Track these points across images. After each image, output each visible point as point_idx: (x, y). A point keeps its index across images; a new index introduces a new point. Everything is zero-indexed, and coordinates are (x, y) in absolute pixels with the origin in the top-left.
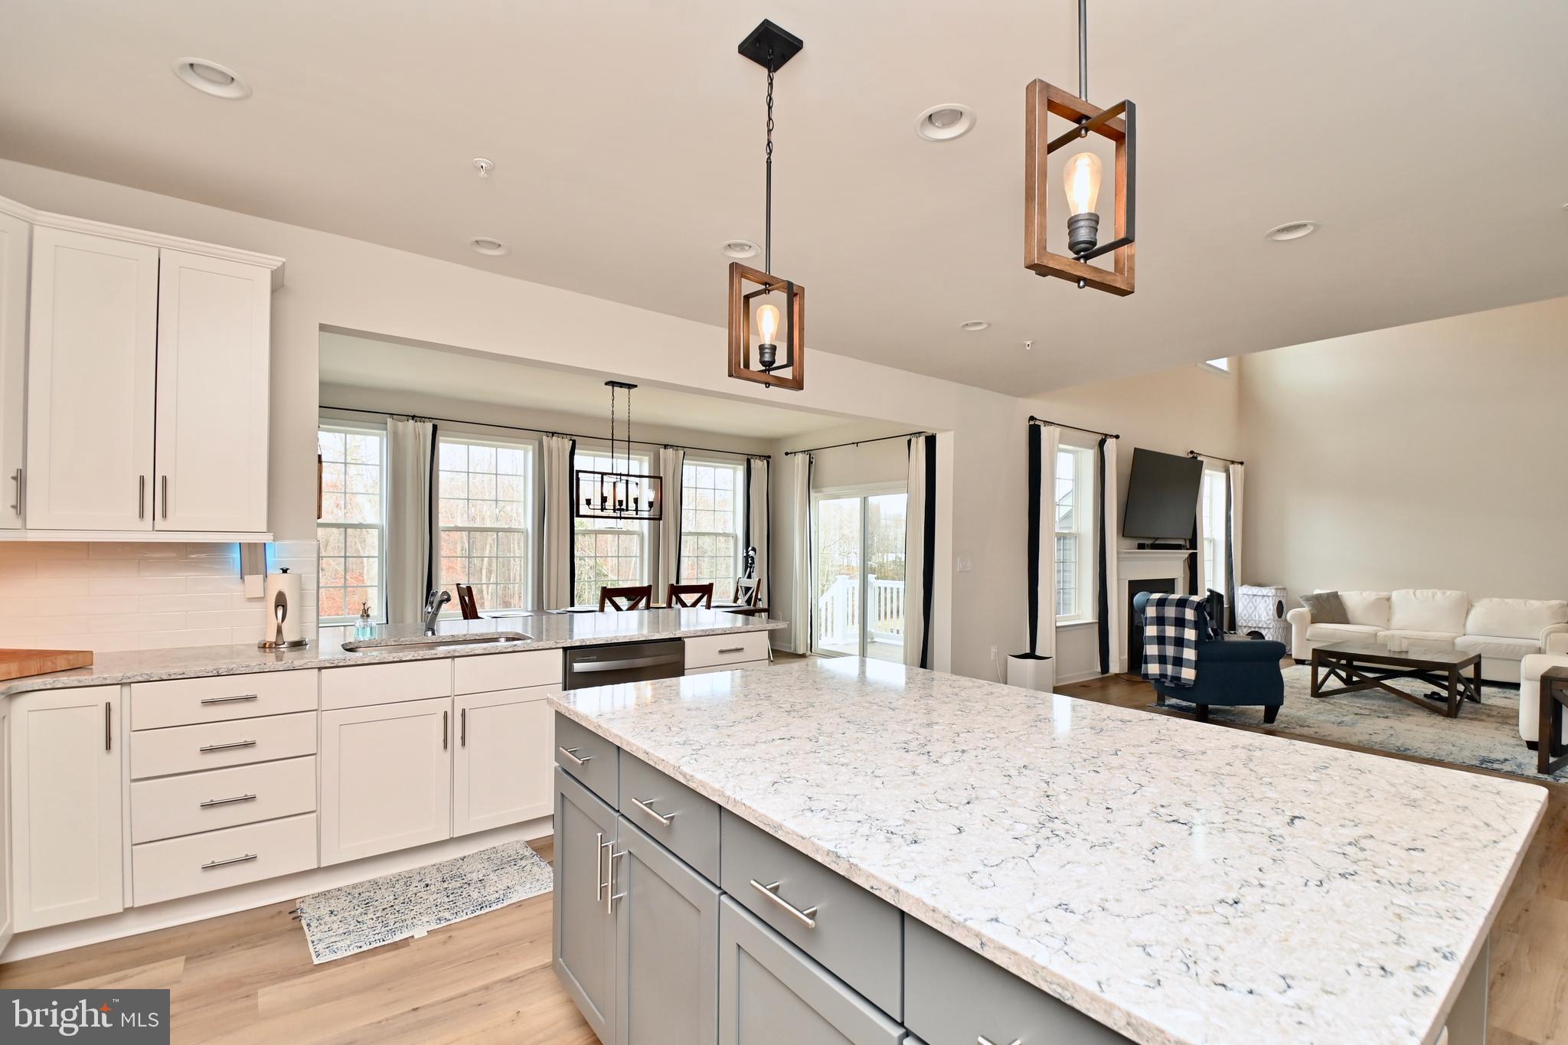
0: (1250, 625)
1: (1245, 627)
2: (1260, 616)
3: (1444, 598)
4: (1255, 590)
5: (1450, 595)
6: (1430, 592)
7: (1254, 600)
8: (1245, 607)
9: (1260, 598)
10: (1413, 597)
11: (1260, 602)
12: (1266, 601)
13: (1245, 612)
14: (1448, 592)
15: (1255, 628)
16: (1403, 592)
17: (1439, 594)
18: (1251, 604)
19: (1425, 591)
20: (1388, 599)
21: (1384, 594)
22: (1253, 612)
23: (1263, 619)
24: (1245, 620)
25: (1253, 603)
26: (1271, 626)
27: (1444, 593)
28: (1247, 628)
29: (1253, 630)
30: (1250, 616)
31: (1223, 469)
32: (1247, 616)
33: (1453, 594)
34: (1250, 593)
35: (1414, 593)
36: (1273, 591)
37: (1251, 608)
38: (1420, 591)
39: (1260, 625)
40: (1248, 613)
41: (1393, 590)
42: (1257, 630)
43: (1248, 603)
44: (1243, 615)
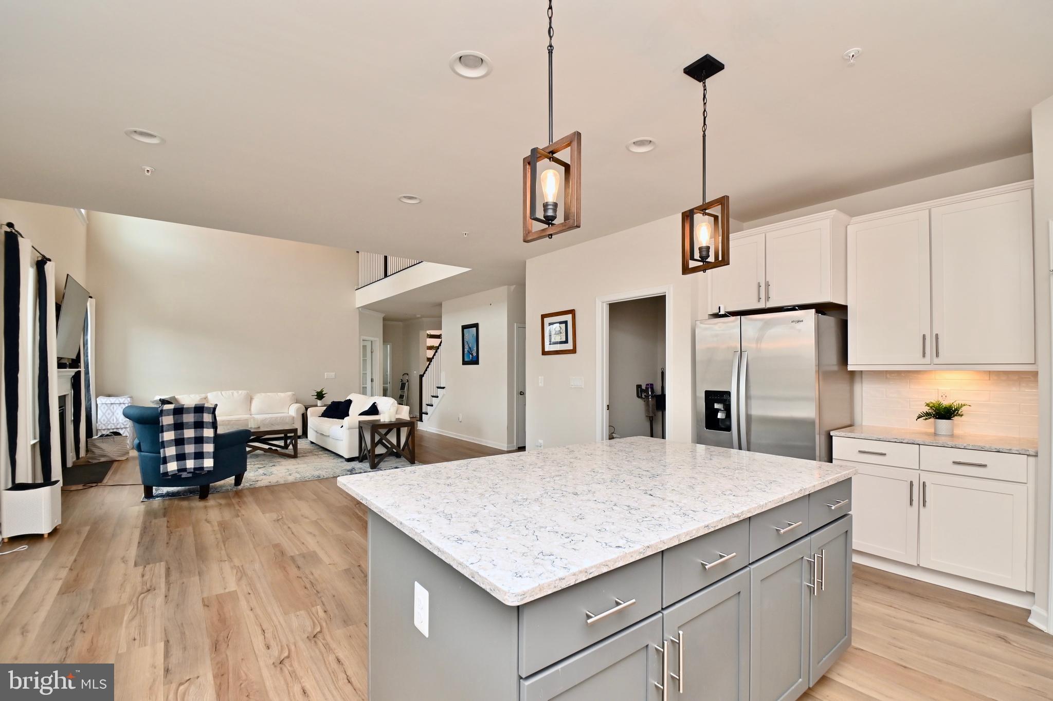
0: (109, 427)
1: (102, 429)
2: (117, 420)
3: (239, 394)
4: (112, 400)
5: (241, 393)
6: (230, 392)
7: (111, 408)
8: (104, 414)
9: (117, 405)
10: (221, 396)
11: (117, 409)
12: (122, 408)
13: (104, 417)
14: (240, 392)
15: (113, 429)
16: (215, 393)
17: (235, 393)
18: (109, 411)
19: (228, 392)
22: (111, 417)
23: (121, 422)
24: (104, 424)
25: (111, 410)
26: (128, 426)
27: (238, 392)
28: (106, 430)
30: (109, 420)
32: (106, 420)
33: (242, 393)
34: (108, 402)
35: (221, 393)
37: (109, 414)
38: (225, 392)
39: (118, 427)
40: (107, 418)
41: (207, 393)
42: (115, 430)
43: (107, 410)
44: (102, 421)
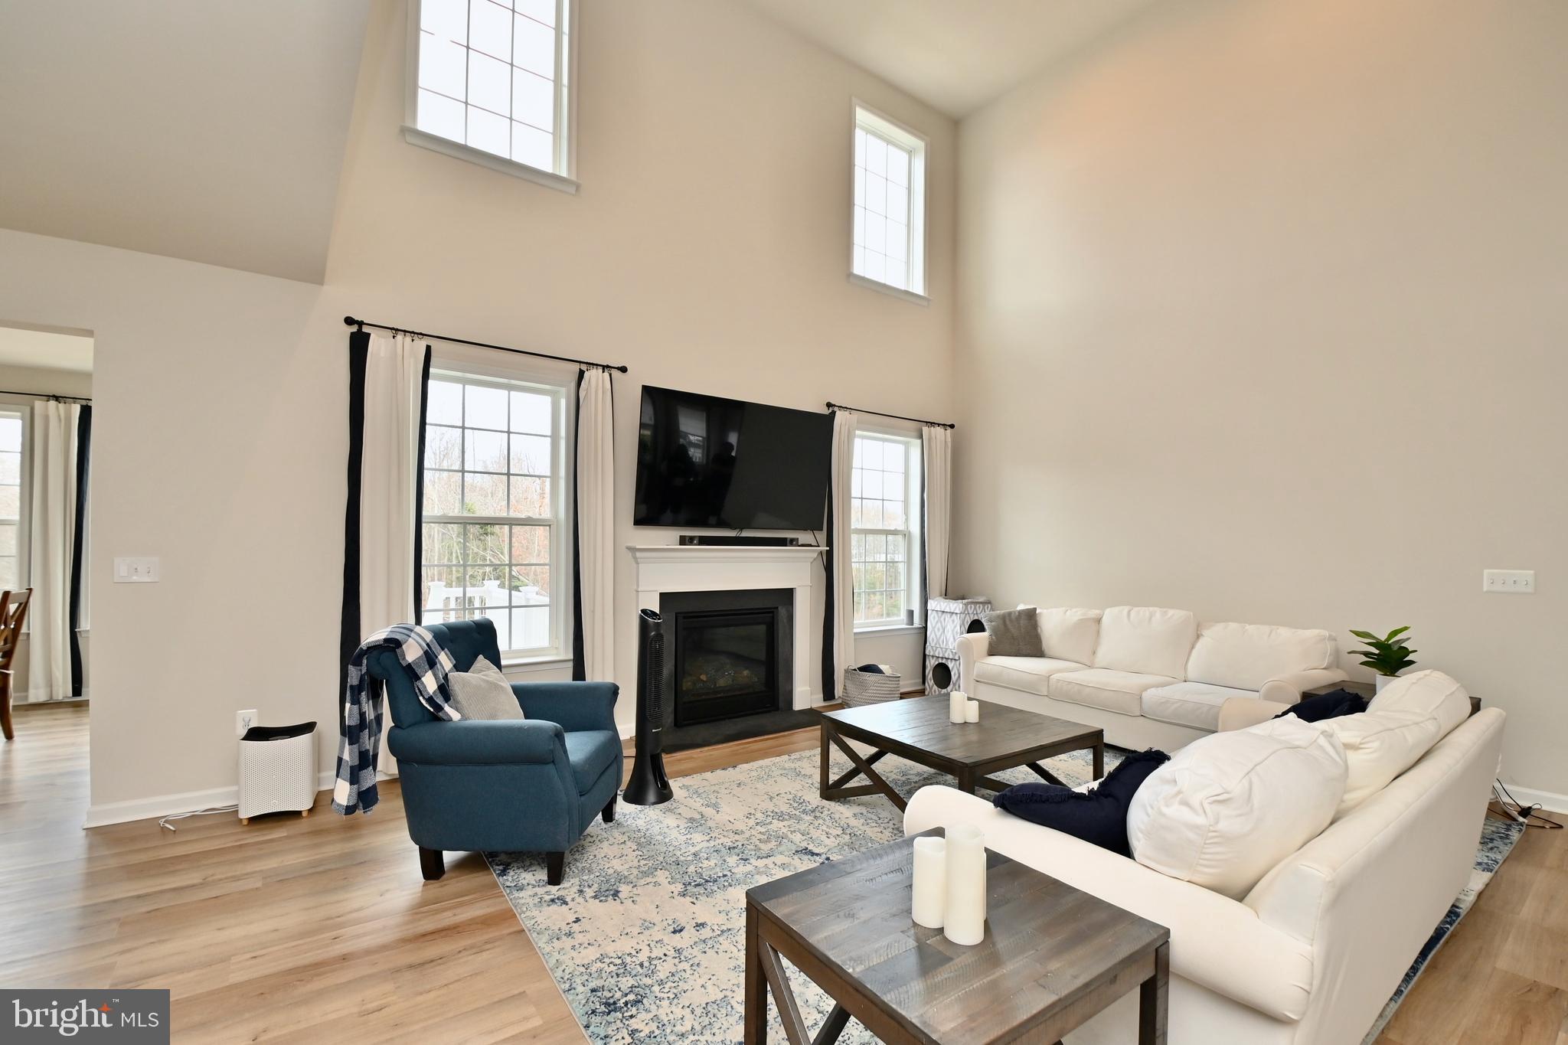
1: (933, 656)
2: (947, 642)
3: (1163, 621)
4: (943, 604)
5: (1173, 615)
6: (1145, 612)
7: (942, 619)
8: (935, 628)
11: (948, 622)
12: (953, 621)
13: (934, 634)
14: (1171, 612)
15: (942, 658)
16: (1116, 610)
17: (1157, 615)
18: (939, 624)
19: (1145, 609)
20: (1099, 621)
21: (1094, 613)
22: (940, 638)
23: (950, 647)
24: (932, 647)
25: (942, 623)
26: (956, 657)
28: (934, 658)
29: (940, 661)
31: (915, 434)
32: (935, 639)
33: (1176, 615)
34: (939, 608)
35: (1129, 611)
36: (961, 605)
37: (940, 630)
38: (1138, 609)
39: (946, 656)
40: (936, 636)
41: (1102, 608)
42: (943, 661)
43: (937, 623)
44: (930, 640)
